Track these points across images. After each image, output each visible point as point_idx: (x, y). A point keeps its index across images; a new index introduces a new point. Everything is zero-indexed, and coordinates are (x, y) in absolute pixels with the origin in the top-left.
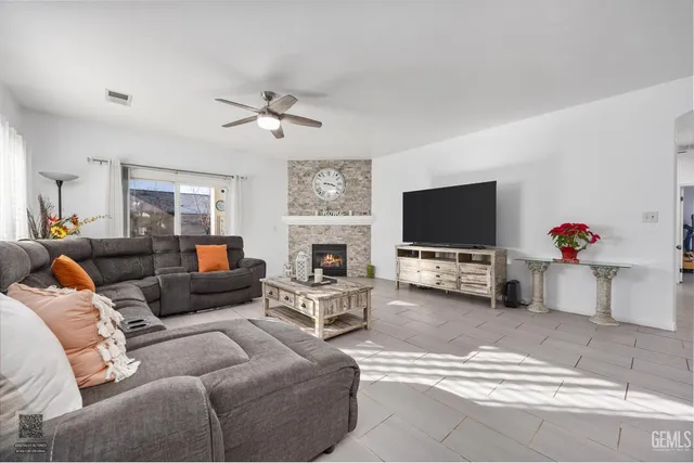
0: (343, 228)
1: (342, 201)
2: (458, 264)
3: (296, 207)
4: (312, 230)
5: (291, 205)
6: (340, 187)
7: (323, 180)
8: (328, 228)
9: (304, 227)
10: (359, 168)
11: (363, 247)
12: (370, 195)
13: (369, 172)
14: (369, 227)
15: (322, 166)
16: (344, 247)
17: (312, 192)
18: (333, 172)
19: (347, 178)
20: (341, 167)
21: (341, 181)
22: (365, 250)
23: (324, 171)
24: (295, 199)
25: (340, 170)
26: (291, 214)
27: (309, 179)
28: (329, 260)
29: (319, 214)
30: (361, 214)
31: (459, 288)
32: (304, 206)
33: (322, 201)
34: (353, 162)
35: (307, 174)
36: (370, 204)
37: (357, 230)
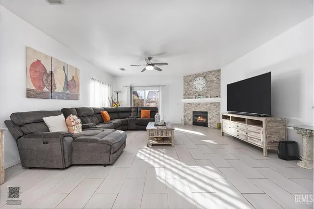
0: (206, 104)
1: (206, 91)
2: (247, 125)
3: (187, 95)
4: (193, 105)
5: (185, 94)
6: (204, 85)
7: (197, 82)
8: (199, 104)
9: (189, 103)
10: (214, 74)
11: (216, 113)
12: (220, 87)
13: (219, 76)
14: (219, 104)
15: (197, 76)
16: (207, 113)
17: (193, 88)
18: (201, 78)
19: (208, 80)
20: (205, 76)
21: (204, 82)
22: (217, 115)
23: (198, 79)
24: (186, 92)
25: (204, 77)
26: (185, 98)
27: (191, 83)
28: (200, 119)
29: (195, 98)
30: (215, 97)
31: (246, 140)
32: (189, 95)
33: (196, 92)
34: (211, 72)
35: (191, 81)
36: (220, 92)
37: (213, 105)
